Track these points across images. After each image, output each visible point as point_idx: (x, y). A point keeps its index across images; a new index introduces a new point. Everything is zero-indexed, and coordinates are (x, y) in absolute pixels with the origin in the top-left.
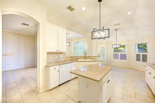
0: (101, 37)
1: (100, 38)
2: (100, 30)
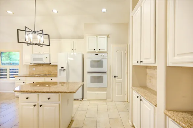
1: (35, 44)
2: (35, 32)
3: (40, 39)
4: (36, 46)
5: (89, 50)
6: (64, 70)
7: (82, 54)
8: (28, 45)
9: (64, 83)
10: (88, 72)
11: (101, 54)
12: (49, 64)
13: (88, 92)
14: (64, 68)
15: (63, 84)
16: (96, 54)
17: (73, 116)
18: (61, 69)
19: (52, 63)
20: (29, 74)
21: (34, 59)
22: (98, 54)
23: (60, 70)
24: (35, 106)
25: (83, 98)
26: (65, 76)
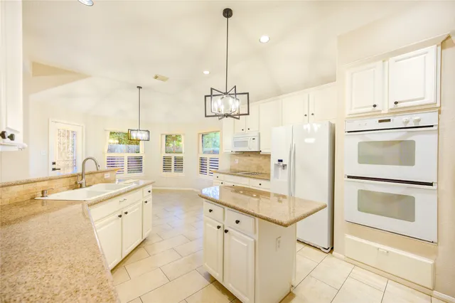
0: (229, 113)
1: (227, 116)
2: (226, 93)
3: (234, 105)
4: (229, 118)
5: (354, 111)
6: (284, 166)
7: (331, 124)
8: (220, 119)
9: (284, 197)
10: (349, 177)
11: (405, 118)
12: (257, 153)
13: (348, 236)
14: (284, 163)
15: (281, 199)
16: (380, 121)
17: (295, 284)
18: (277, 163)
19: (264, 151)
20: (231, 170)
21: (236, 144)
22: (389, 120)
23: (277, 166)
24: (219, 227)
25: (332, 248)
26: (286, 180)
